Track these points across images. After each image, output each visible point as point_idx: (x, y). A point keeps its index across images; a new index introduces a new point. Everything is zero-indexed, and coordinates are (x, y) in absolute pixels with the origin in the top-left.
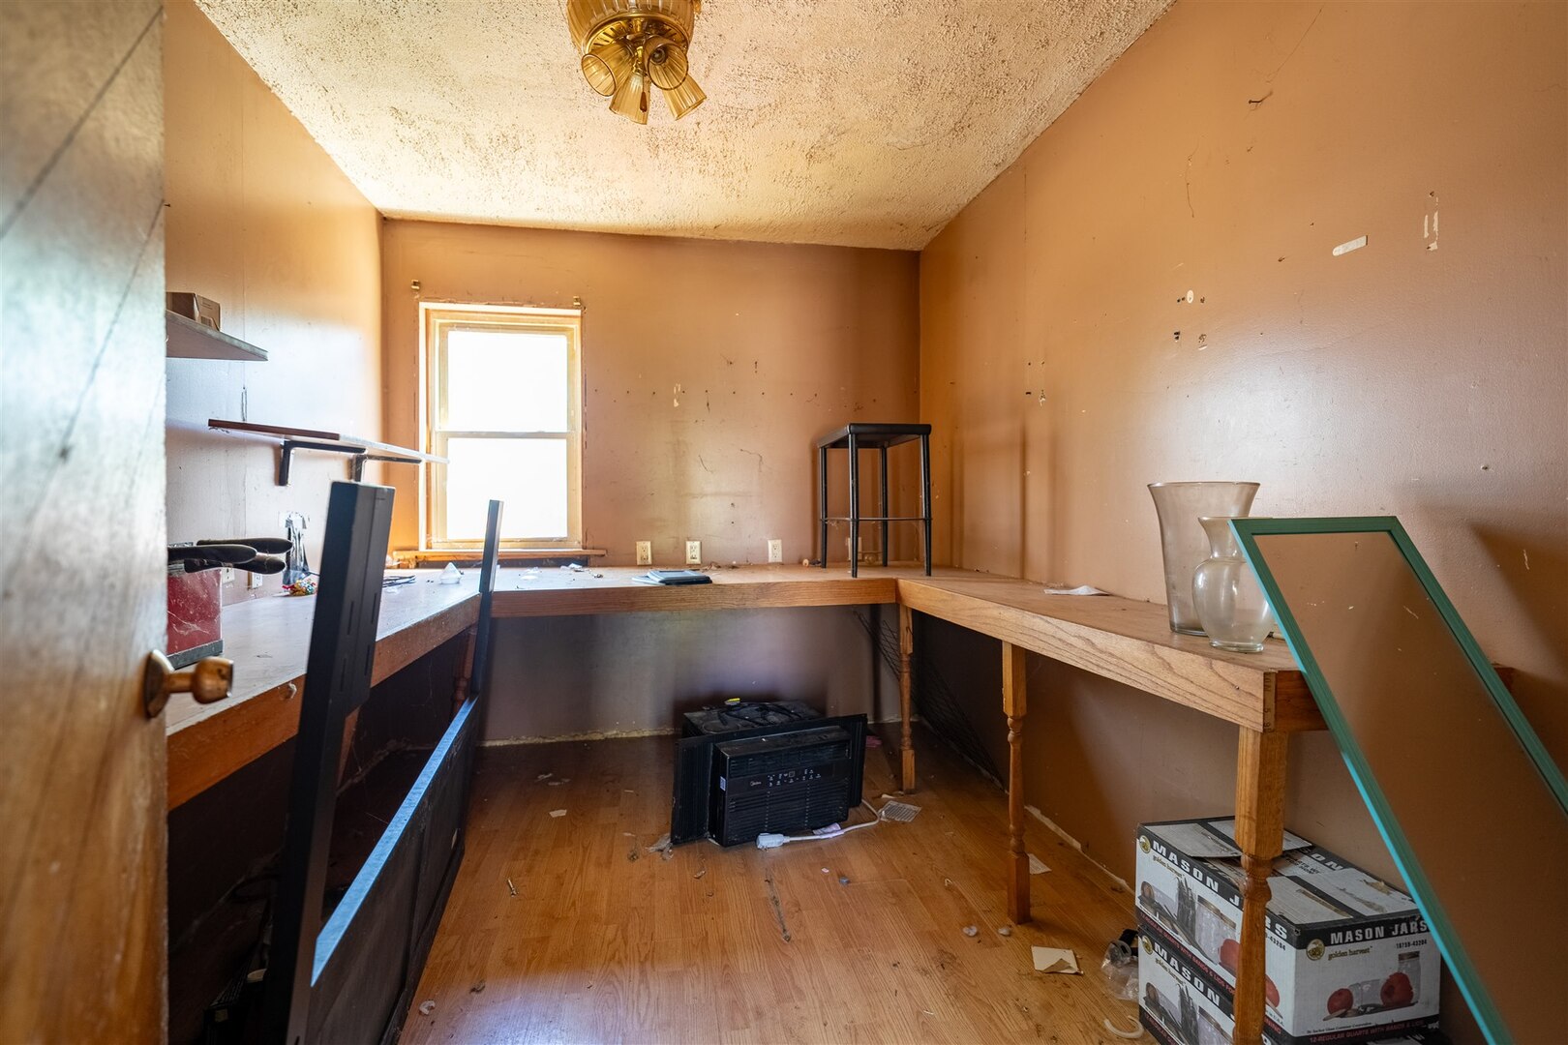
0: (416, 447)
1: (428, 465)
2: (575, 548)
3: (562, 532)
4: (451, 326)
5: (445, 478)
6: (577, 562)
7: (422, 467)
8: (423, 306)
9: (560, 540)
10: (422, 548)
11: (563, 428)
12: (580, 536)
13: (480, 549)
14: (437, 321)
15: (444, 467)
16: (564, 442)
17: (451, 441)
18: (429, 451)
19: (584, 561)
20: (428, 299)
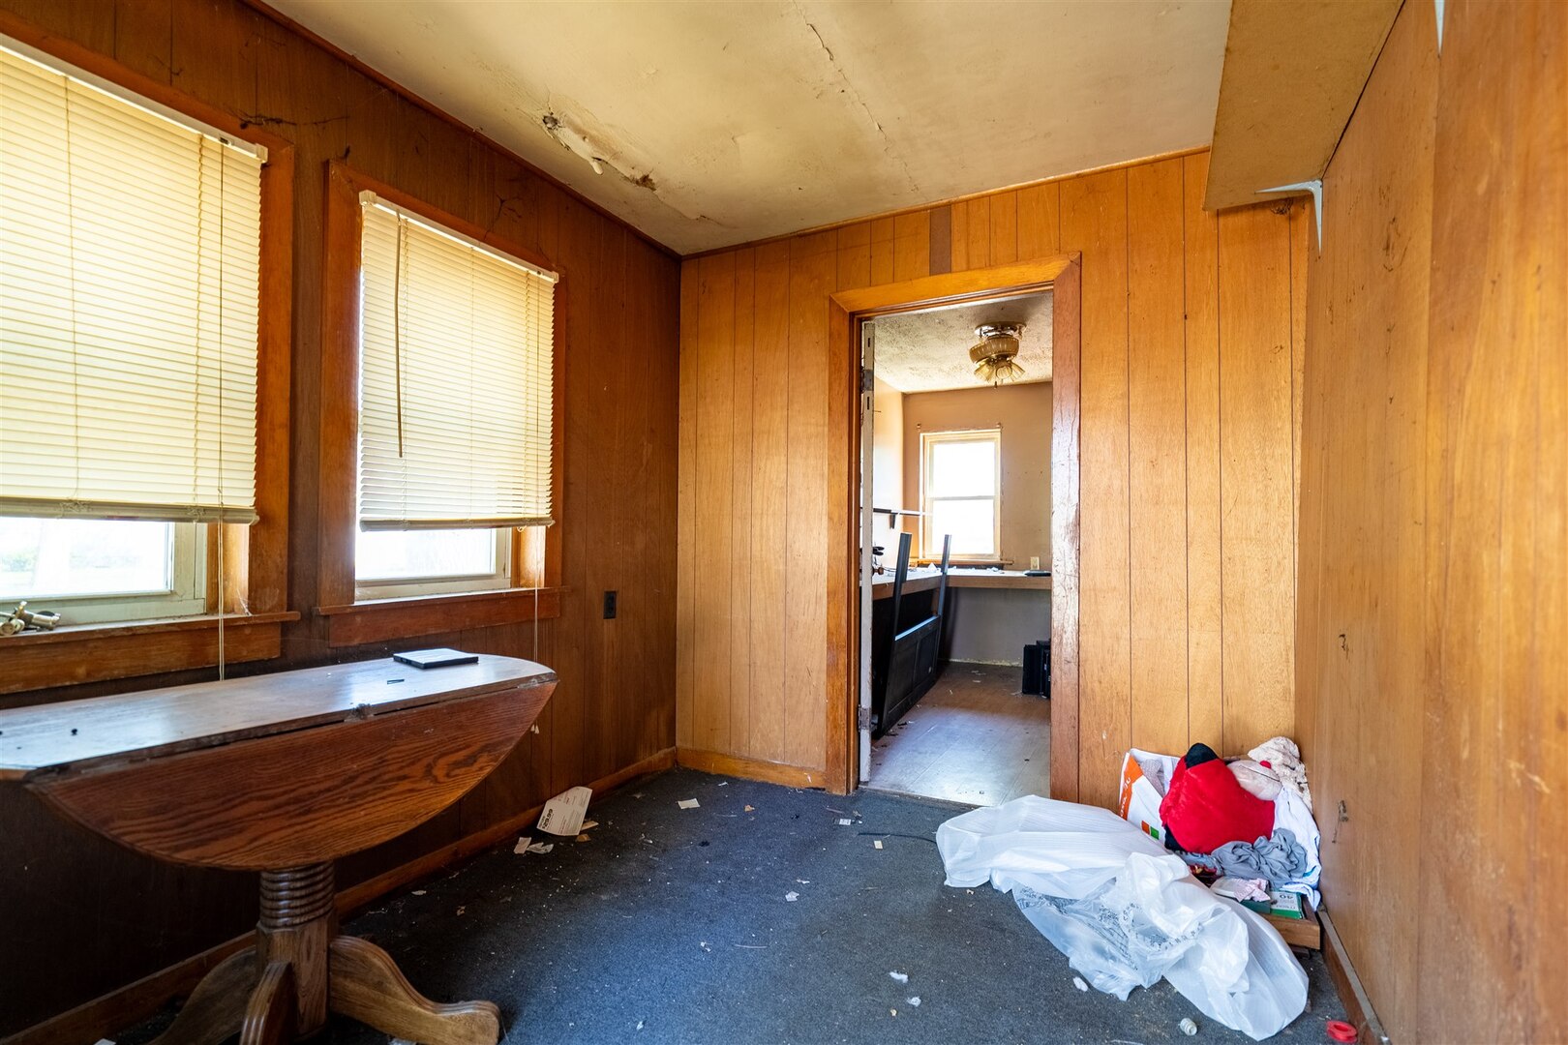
0: (918, 510)
1: (924, 516)
2: (997, 559)
3: (990, 551)
4: (935, 442)
5: (931, 522)
6: (996, 566)
7: (921, 518)
8: (922, 435)
9: (990, 555)
10: (921, 557)
11: (992, 494)
12: (999, 553)
13: (940, 558)
14: (928, 441)
15: (931, 517)
16: (992, 501)
17: (935, 502)
18: (924, 511)
19: (1001, 567)
20: (924, 432)
